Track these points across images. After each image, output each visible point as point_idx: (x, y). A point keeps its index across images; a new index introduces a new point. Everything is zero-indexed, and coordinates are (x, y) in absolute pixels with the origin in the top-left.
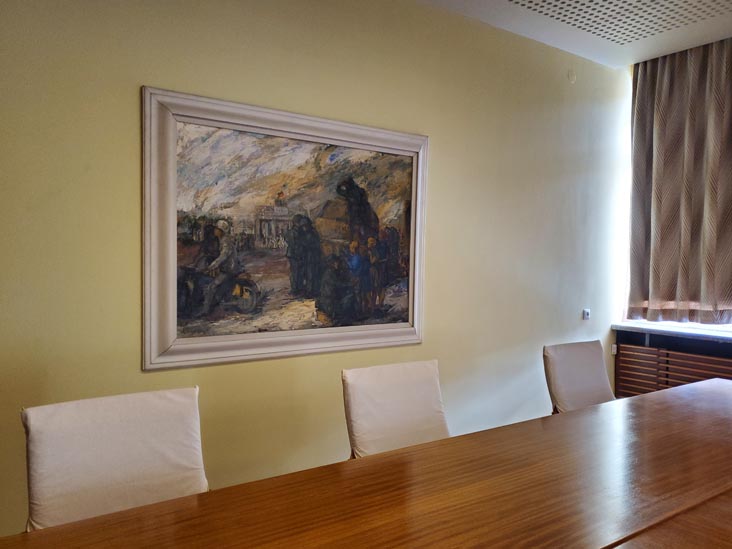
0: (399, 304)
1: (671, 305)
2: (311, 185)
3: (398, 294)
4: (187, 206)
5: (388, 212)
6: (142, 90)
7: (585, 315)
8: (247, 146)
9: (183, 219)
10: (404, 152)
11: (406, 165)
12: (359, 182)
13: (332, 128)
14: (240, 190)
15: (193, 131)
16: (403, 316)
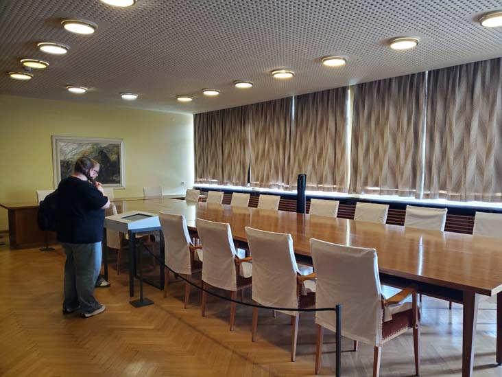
0: (117, 179)
1: (201, 180)
2: (91, 153)
3: (117, 177)
4: (62, 159)
5: (113, 157)
6: (52, 136)
7: (182, 183)
8: (75, 146)
9: (61, 161)
10: (116, 143)
11: (118, 147)
12: (105, 151)
13: (96, 140)
14: (74, 155)
15: (62, 144)
16: (119, 182)
